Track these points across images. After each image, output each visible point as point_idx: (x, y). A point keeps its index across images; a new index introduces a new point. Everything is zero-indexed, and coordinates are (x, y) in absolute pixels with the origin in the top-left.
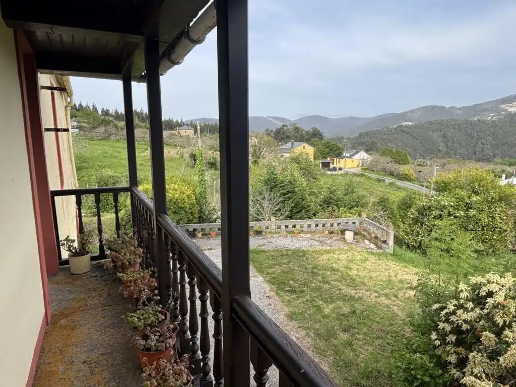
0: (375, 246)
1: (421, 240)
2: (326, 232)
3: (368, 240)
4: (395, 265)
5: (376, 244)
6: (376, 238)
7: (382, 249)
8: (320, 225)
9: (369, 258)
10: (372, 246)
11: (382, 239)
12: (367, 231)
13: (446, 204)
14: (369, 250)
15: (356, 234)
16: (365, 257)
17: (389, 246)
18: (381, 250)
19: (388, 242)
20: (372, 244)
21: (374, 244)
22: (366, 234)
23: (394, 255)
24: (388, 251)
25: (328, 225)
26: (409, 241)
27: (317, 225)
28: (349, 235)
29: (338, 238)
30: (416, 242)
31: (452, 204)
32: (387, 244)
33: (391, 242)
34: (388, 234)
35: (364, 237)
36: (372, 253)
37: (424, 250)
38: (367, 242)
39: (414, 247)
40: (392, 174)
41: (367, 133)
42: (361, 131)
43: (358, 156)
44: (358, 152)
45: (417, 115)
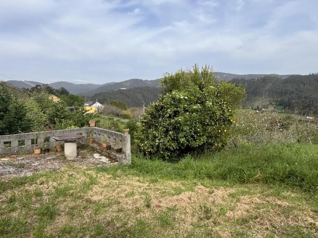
0: (108, 159)
1: (159, 143)
2: (37, 151)
3: (98, 152)
4: (139, 181)
5: (109, 156)
6: (109, 148)
7: (117, 161)
8: (28, 143)
9: (98, 180)
10: (104, 159)
11: (116, 148)
12: (97, 143)
13: (182, 97)
14: (99, 166)
15: (80, 147)
16: (91, 178)
17: (125, 155)
18: (116, 163)
19: (124, 150)
20: (103, 157)
21: (105, 156)
22: (95, 145)
23: (133, 166)
24: (125, 162)
25: (41, 140)
26: (146, 148)
27: (22, 143)
28: (70, 149)
29: (54, 157)
30: (152, 148)
31: (186, 98)
32: (124, 153)
33: (128, 149)
34: (123, 140)
35: (94, 150)
36: (104, 169)
38: (96, 156)
39: (150, 153)
40: (118, 115)
41: (100, 94)
42: (97, 92)
43: (94, 105)
44: (94, 103)
45: (128, 84)
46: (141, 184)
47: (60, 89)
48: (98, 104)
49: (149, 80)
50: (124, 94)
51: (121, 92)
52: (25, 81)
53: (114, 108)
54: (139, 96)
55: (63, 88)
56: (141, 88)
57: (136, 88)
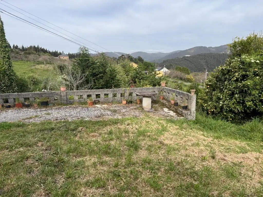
0: (175, 114)
1: (223, 105)
2: (124, 102)
3: (167, 107)
5: (176, 111)
6: (176, 104)
7: (183, 116)
8: (119, 96)
9: (168, 128)
10: (172, 113)
11: (183, 105)
12: (166, 100)
13: (253, 61)
14: (168, 118)
15: (153, 102)
16: (163, 126)
17: (191, 112)
18: (182, 118)
19: (189, 107)
20: (171, 111)
21: (173, 111)
22: (165, 102)
23: (197, 122)
24: (190, 118)
25: (127, 94)
26: (209, 108)
27: (115, 95)
28: (147, 103)
29: (135, 107)
30: (216, 109)
31: (258, 61)
32: (189, 110)
33: (193, 107)
34: (189, 98)
35: (163, 105)
36: (171, 121)
37: (226, 115)
38: (166, 110)
39: (213, 113)
40: (181, 79)
41: (167, 61)
42: (164, 60)
43: (162, 70)
44: (162, 68)
45: (192, 51)
46: (206, 138)
47: (138, 58)
48: (165, 70)
49: (213, 47)
50: (188, 60)
51: (185, 59)
52: (114, 52)
53: (179, 73)
54: (203, 62)
55: (139, 57)
56: (205, 55)
57: (199, 55)
